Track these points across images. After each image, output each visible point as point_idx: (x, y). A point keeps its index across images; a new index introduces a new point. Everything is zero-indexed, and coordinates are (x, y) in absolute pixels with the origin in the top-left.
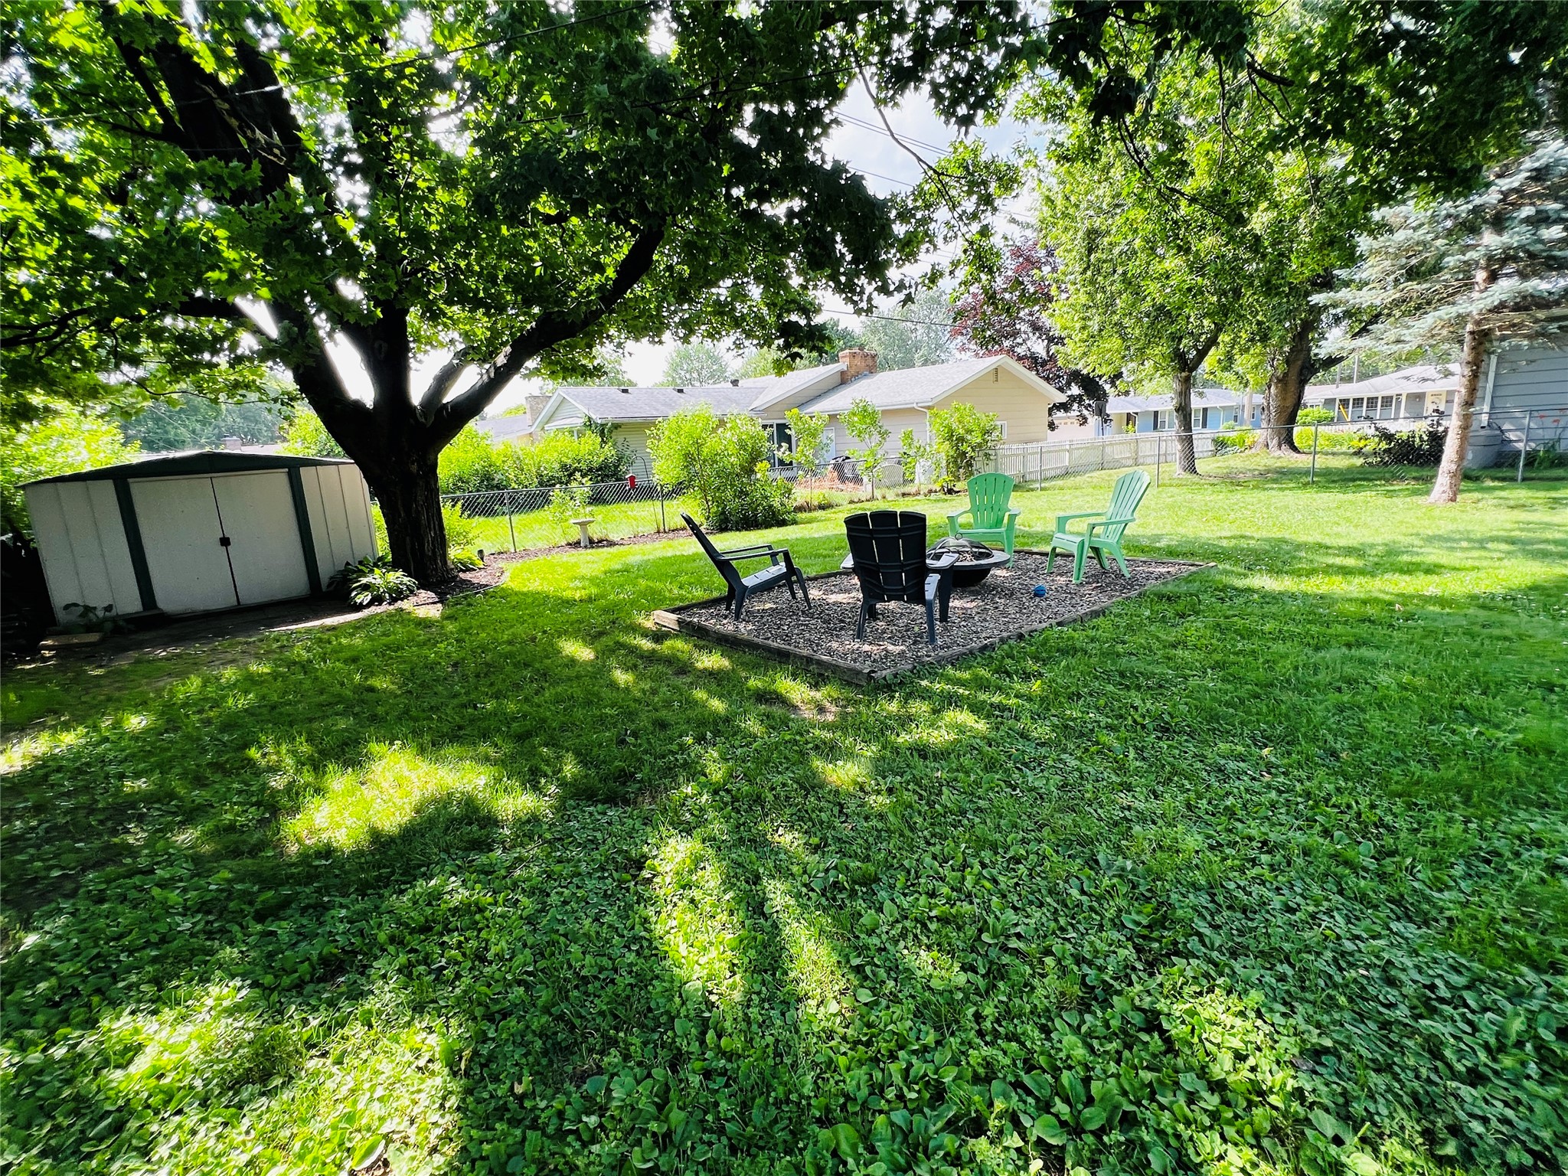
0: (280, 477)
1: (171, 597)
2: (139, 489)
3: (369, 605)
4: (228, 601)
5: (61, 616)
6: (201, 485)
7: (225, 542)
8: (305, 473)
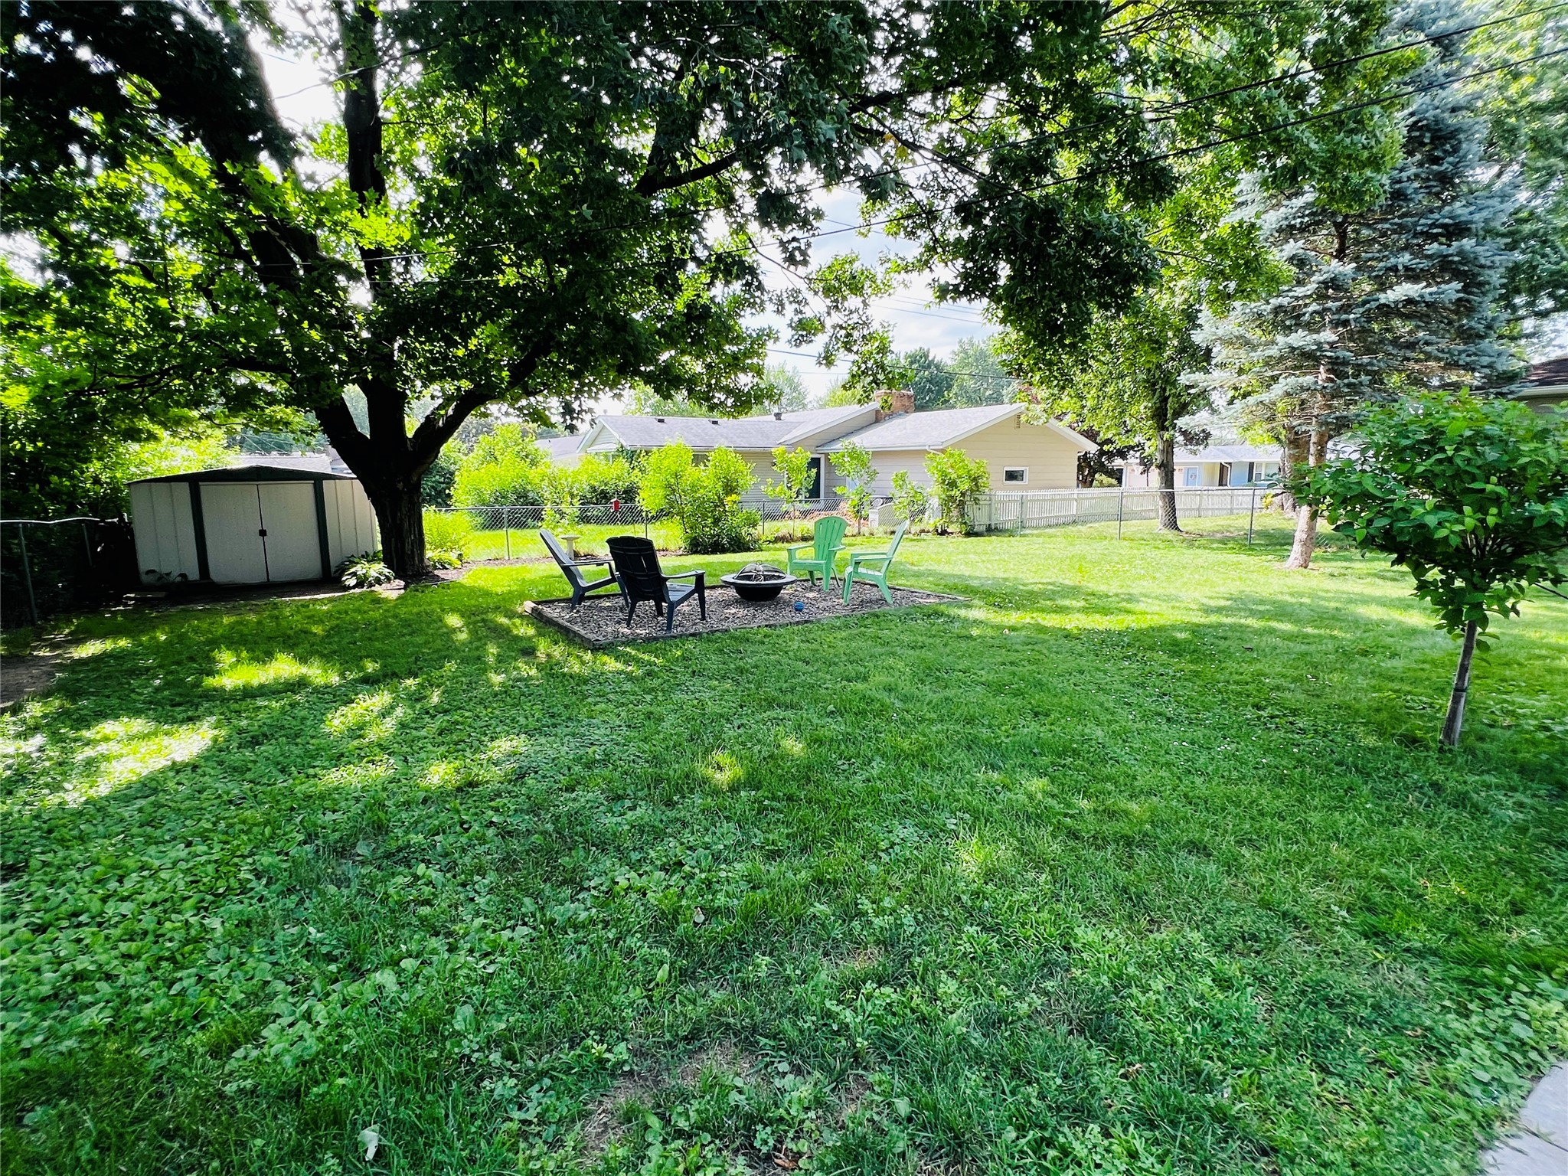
0: (308, 487)
1: (219, 572)
2: (206, 489)
3: (354, 587)
4: (261, 578)
5: (145, 578)
6: (250, 488)
7: (263, 533)
8: (327, 485)
